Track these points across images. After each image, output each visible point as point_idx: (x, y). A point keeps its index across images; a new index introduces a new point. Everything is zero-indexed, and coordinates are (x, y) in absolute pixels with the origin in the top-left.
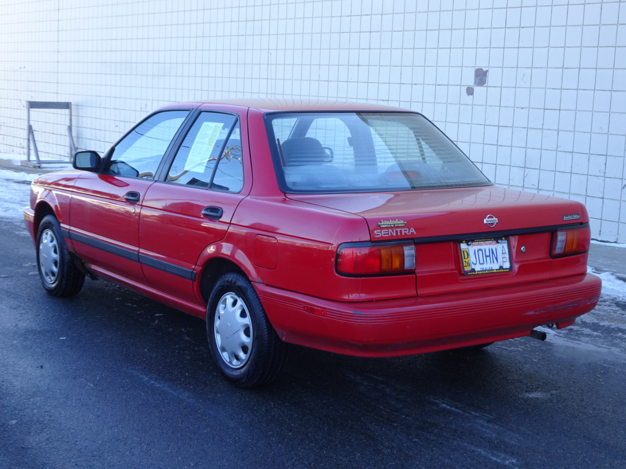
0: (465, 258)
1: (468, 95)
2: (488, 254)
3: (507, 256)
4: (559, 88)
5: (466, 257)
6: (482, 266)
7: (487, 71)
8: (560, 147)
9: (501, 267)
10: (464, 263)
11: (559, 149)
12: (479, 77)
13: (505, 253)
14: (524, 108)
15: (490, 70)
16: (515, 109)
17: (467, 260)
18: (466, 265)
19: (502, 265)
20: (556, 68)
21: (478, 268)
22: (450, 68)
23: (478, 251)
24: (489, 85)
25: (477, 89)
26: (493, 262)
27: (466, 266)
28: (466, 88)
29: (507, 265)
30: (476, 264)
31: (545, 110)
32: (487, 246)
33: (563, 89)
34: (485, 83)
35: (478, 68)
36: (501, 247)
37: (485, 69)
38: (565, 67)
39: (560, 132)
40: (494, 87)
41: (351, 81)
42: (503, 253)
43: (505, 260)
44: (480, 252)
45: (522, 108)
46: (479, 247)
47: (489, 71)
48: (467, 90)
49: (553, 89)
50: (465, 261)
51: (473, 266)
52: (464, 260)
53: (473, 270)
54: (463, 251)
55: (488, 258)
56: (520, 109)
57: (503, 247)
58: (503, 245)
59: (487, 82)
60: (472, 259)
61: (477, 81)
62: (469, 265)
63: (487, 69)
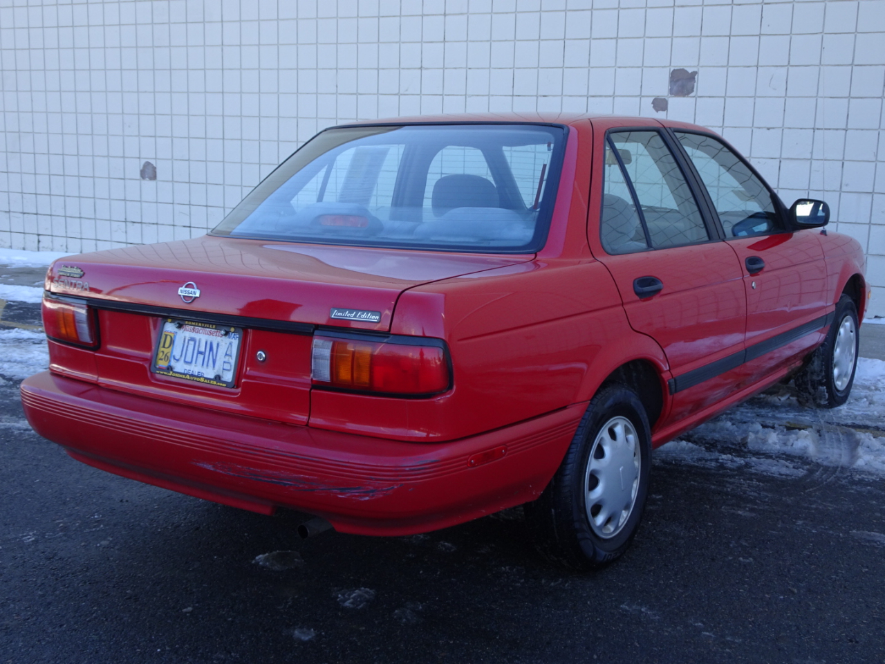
0: (164, 347)
1: (657, 111)
2: (202, 349)
3: (233, 361)
4: (846, 96)
5: (167, 345)
6: (187, 367)
7: (695, 73)
8: (847, 185)
9: (218, 378)
10: (160, 355)
11: (844, 189)
12: (680, 83)
13: (230, 356)
14: (773, 128)
15: (702, 72)
16: (754, 130)
17: (166, 351)
18: (163, 357)
19: (221, 374)
20: (838, 65)
21: (179, 367)
22: (618, 69)
23: (189, 340)
24: (699, 94)
25: (674, 102)
26: (207, 366)
27: (161, 359)
28: (652, 99)
29: (228, 377)
30: (178, 360)
31: (816, 131)
32: (204, 336)
33: (852, 98)
34: (692, 91)
35: (676, 68)
36: (228, 344)
37: (690, 70)
38: (855, 63)
39: (846, 163)
40: (710, 97)
41: (406, 93)
42: (226, 355)
43: (227, 367)
44: (192, 343)
45: (768, 129)
46: (193, 335)
47: (700, 73)
48: (653, 103)
49: (831, 98)
50: (163, 352)
51: (173, 363)
52: (161, 349)
53: (170, 368)
54: (166, 335)
55: (201, 357)
56: (765, 130)
57: (231, 344)
58: (233, 340)
59: (695, 89)
60: (177, 351)
61: (675, 88)
62: (167, 358)
63: (695, 70)
